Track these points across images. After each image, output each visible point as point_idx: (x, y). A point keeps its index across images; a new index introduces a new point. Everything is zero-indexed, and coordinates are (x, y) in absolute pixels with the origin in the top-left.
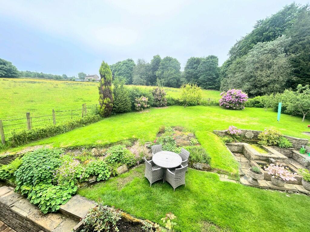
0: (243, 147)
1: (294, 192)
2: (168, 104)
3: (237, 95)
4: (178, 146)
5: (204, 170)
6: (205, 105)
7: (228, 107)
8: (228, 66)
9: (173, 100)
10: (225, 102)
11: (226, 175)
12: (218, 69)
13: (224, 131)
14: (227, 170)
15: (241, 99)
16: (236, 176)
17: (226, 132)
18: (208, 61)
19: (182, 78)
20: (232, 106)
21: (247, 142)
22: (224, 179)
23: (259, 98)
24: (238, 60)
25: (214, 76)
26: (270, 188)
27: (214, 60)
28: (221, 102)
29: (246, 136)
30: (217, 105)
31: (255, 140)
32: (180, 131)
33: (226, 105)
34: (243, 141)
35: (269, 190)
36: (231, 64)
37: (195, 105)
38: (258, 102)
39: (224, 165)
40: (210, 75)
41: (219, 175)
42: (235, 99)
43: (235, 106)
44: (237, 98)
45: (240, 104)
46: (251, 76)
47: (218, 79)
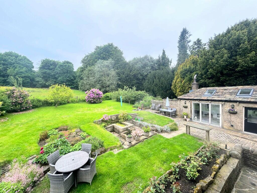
0: (113, 127)
1: (143, 140)
2: (34, 107)
3: (97, 93)
4: (73, 145)
5: (102, 154)
6: (75, 102)
7: (93, 102)
8: (83, 71)
9: (39, 101)
10: (90, 98)
11: (116, 149)
12: (74, 72)
13: (101, 120)
14: (115, 145)
15: (100, 96)
16: (120, 146)
17: (102, 120)
18: (65, 64)
19: (37, 78)
20: (95, 101)
21: (114, 123)
22: (116, 152)
23: (108, 94)
24: (89, 68)
25: (72, 78)
26: (137, 143)
27: (70, 65)
28: (87, 98)
29: (112, 119)
30: (84, 101)
31: (117, 120)
32: (66, 130)
33: (91, 101)
34: (112, 123)
35: (136, 145)
36: (85, 70)
37: (66, 104)
38: (108, 97)
39: (112, 142)
40: (69, 77)
41: (112, 151)
42: (96, 96)
43: (97, 101)
44: (97, 95)
45: (100, 99)
46: (99, 80)
47: (76, 80)
